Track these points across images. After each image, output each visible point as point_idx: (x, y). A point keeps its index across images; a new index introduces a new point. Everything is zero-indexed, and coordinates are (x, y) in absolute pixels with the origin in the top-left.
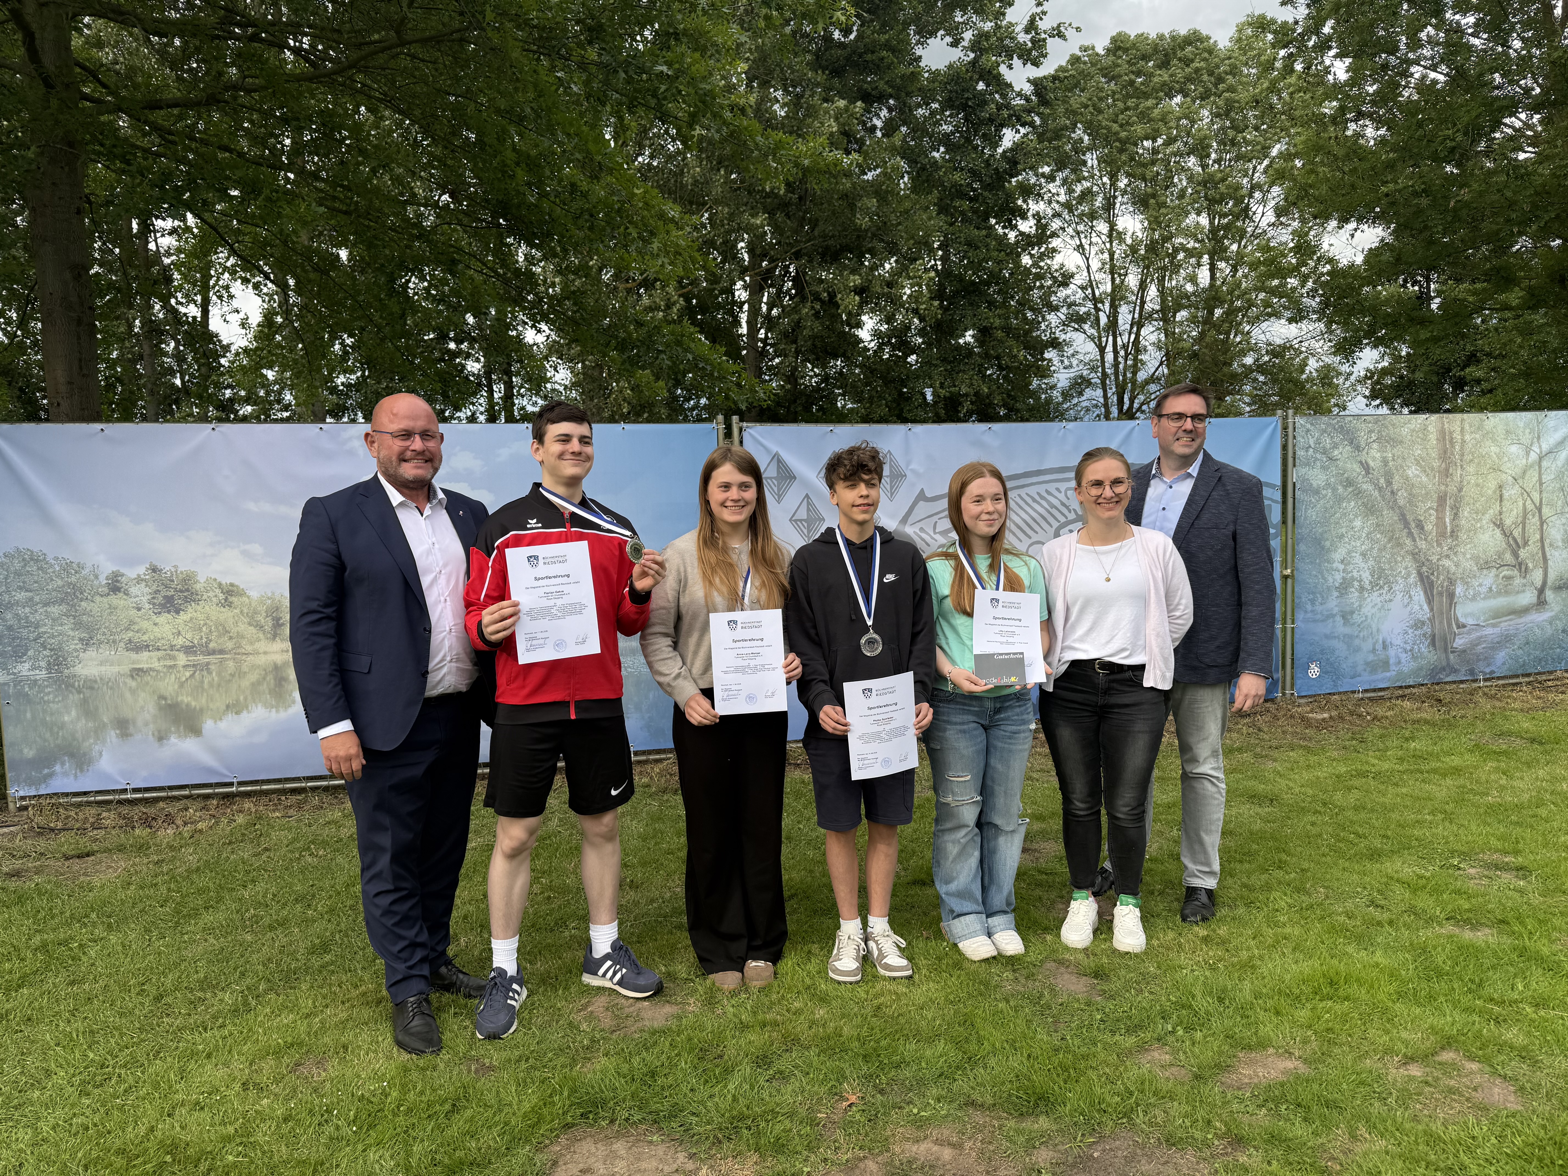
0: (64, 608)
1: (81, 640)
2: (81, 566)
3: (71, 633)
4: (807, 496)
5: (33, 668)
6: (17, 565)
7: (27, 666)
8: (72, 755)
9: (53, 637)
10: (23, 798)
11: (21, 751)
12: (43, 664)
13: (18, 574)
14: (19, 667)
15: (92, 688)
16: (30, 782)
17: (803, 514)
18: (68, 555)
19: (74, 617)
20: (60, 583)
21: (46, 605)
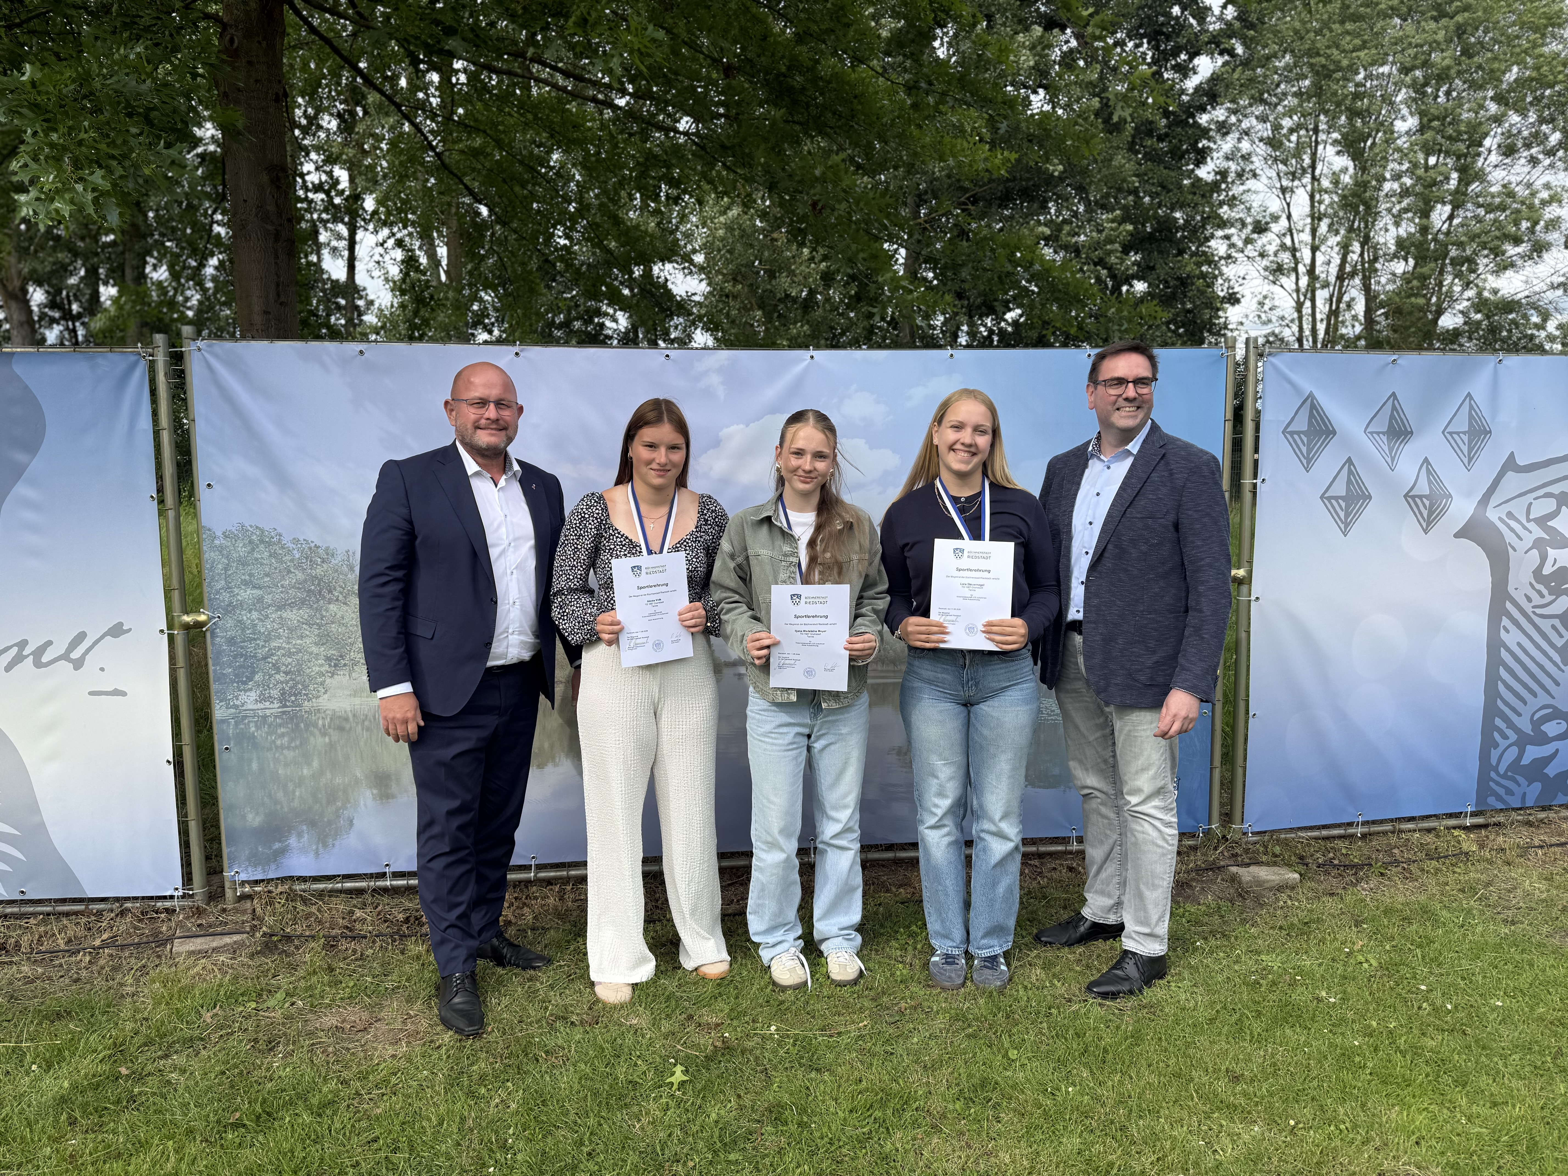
0: (305, 613)
1: (328, 659)
2: (330, 553)
3: (315, 649)
4: (1349, 461)
5: (262, 699)
6: (241, 550)
7: (253, 695)
8: (312, 824)
9: (290, 654)
10: (243, 883)
11: (244, 817)
12: (275, 693)
13: (242, 562)
14: (243, 697)
16: (255, 860)
17: (1340, 489)
18: (312, 535)
19: (320, 626)
20: (300, 576)
21: (280, 608)
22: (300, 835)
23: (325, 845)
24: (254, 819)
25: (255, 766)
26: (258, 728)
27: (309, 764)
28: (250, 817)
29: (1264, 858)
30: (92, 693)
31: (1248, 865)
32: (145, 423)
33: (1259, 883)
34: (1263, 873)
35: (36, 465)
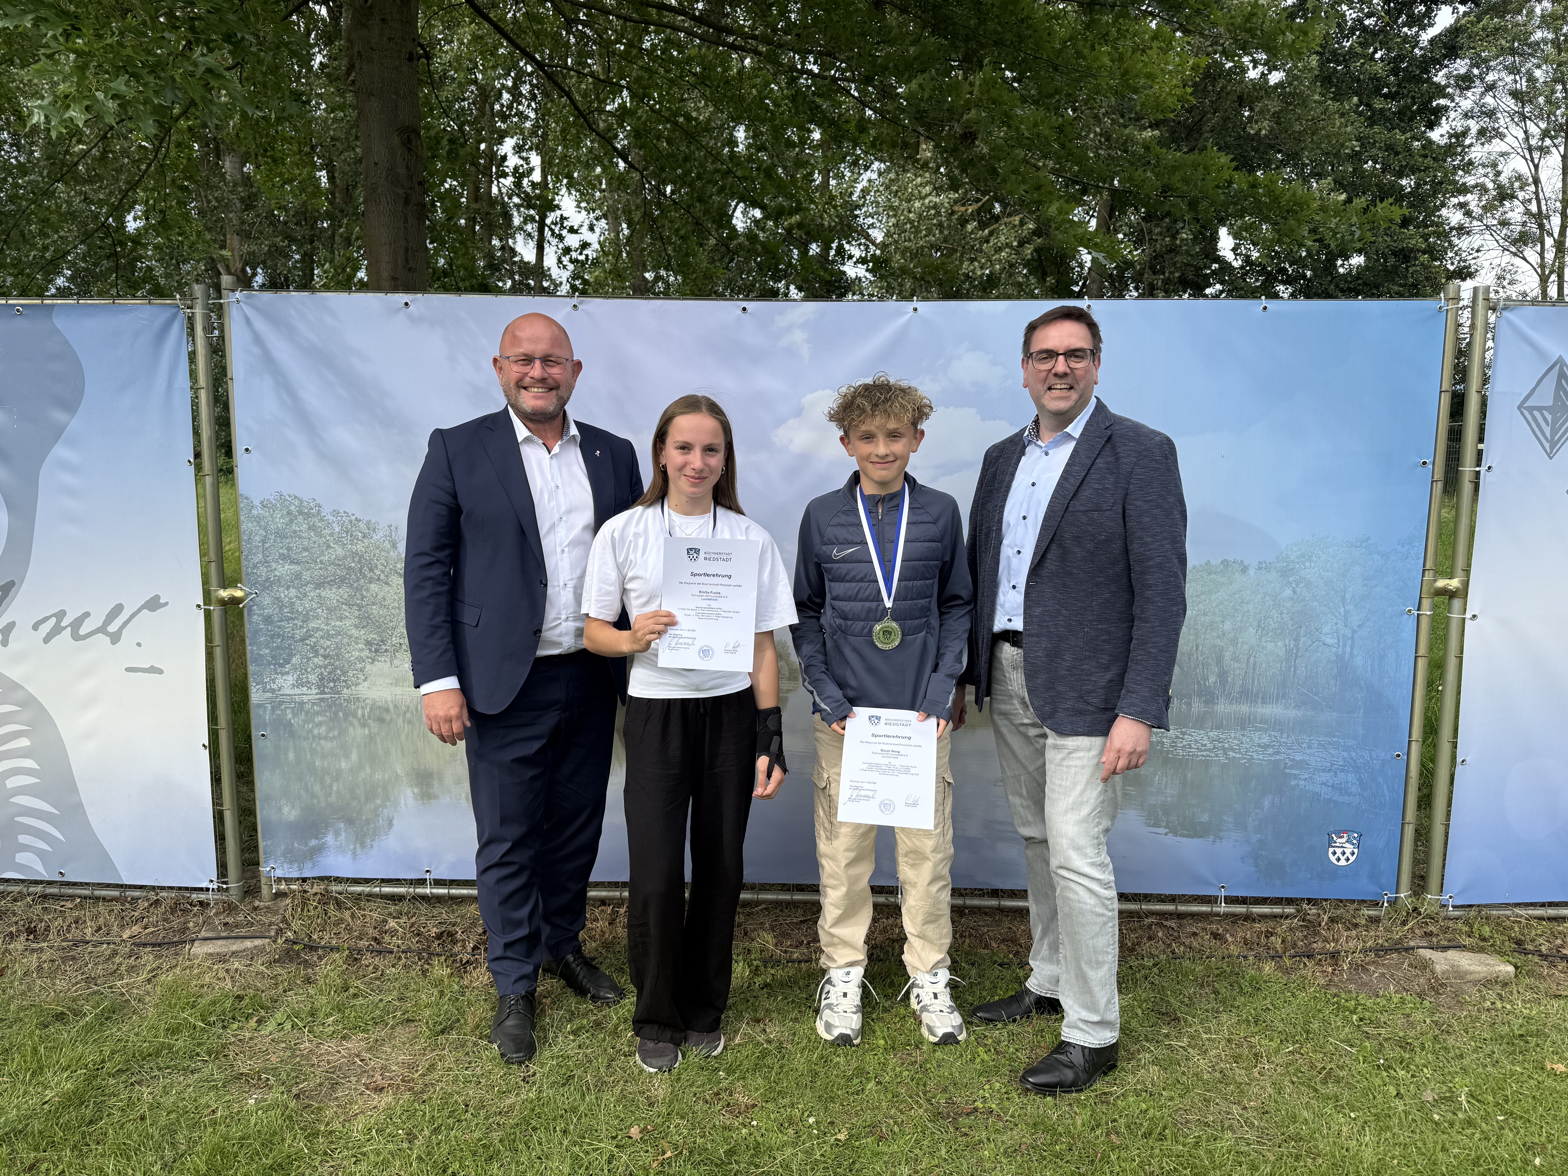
0: (344, 592)
1: (368, 643)
2: (371, 527)
3: (354, 632)
5: (299, 684)
6: (280, 521)
7: (290, 679)
9: (328, 636)
10: (279, 880)
11: (280, 809)
12: (313, 678)
13: (281, 535)
14: (280, 681)
15: (381, 720)
16: (291, 857)
18: (353, 506)
19: (360, 607)
20: (340, 552)
21: (319, 585)
22: (337, 834)
23: (363, 846)
24: (290, 813)
25: (291, 756)
26: (295, 715)
27: (347, 757)
28: (286, 810)
29: (1467, 941)
30: (128, 670)
31: (1445, 949)
32: (183, 380)
33: (1460, 974)
34: (1467, 962)
35: (75, 424)
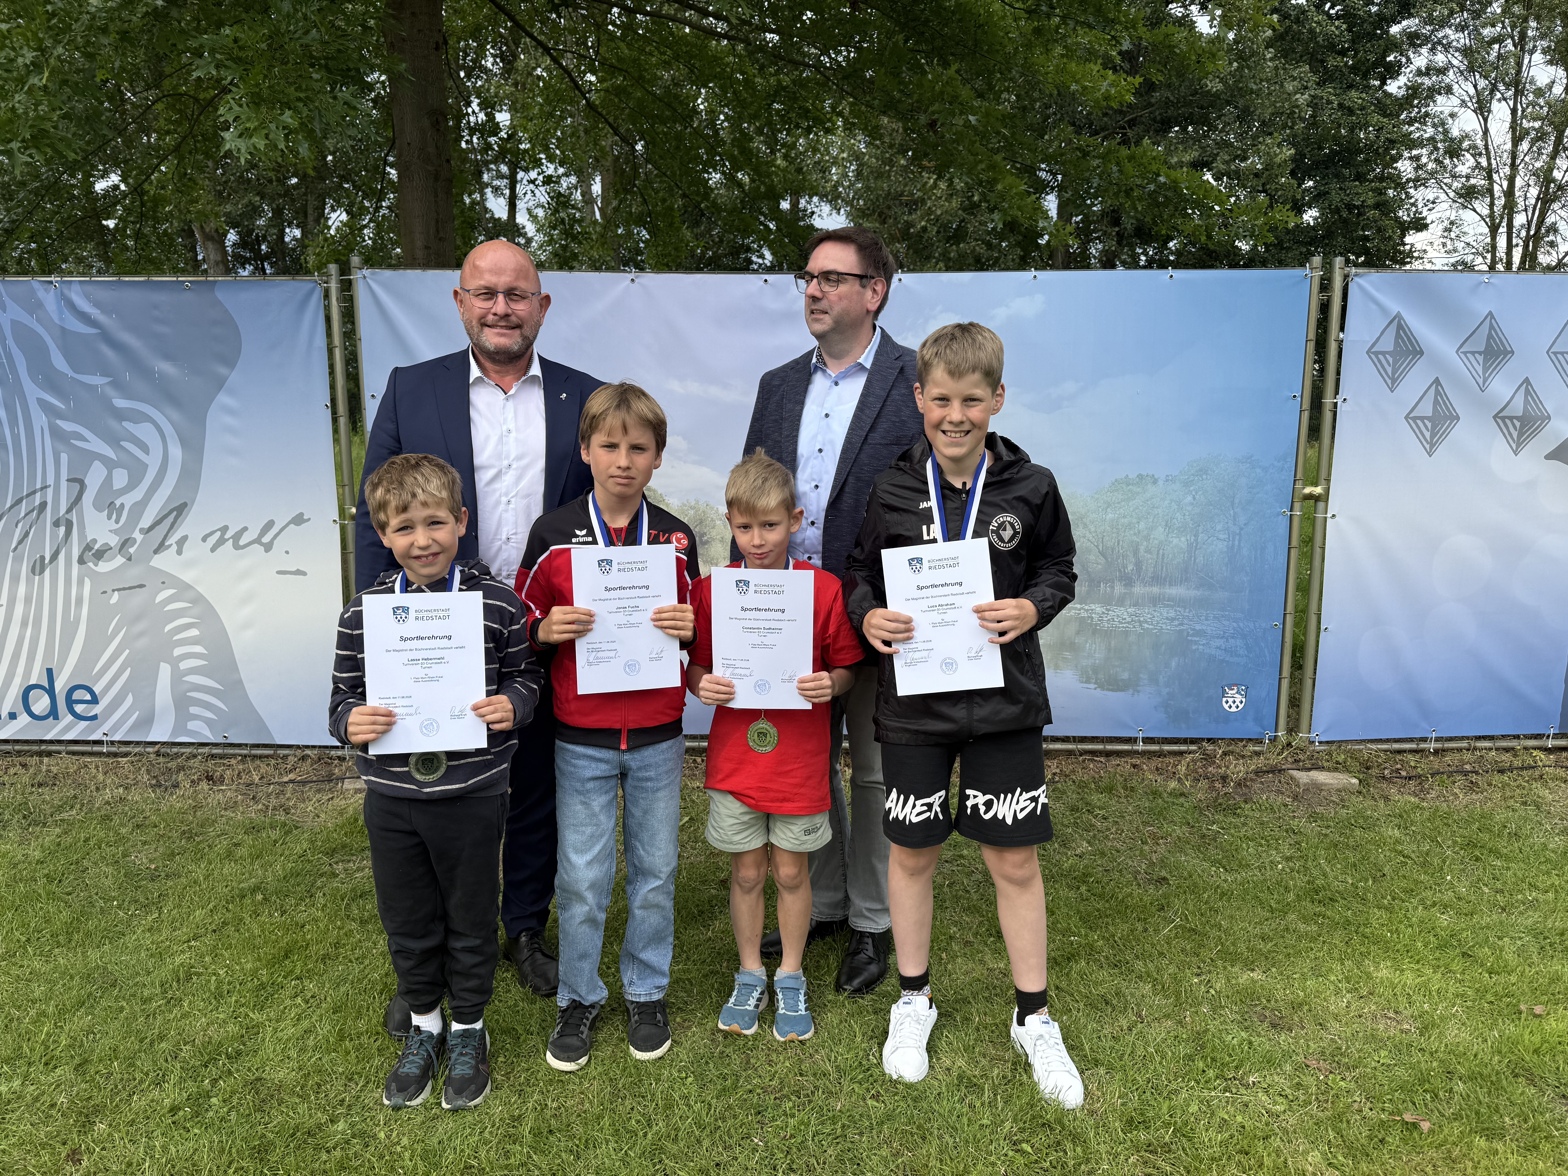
4: (1437, 381)
17: (1426, 408)
29: (1326, 764)
30: (279, 572)
31: (1309, 770)
32: (320, 341)
33: (1318, 787)
34: (1321, 777)
35: (234, 378)
